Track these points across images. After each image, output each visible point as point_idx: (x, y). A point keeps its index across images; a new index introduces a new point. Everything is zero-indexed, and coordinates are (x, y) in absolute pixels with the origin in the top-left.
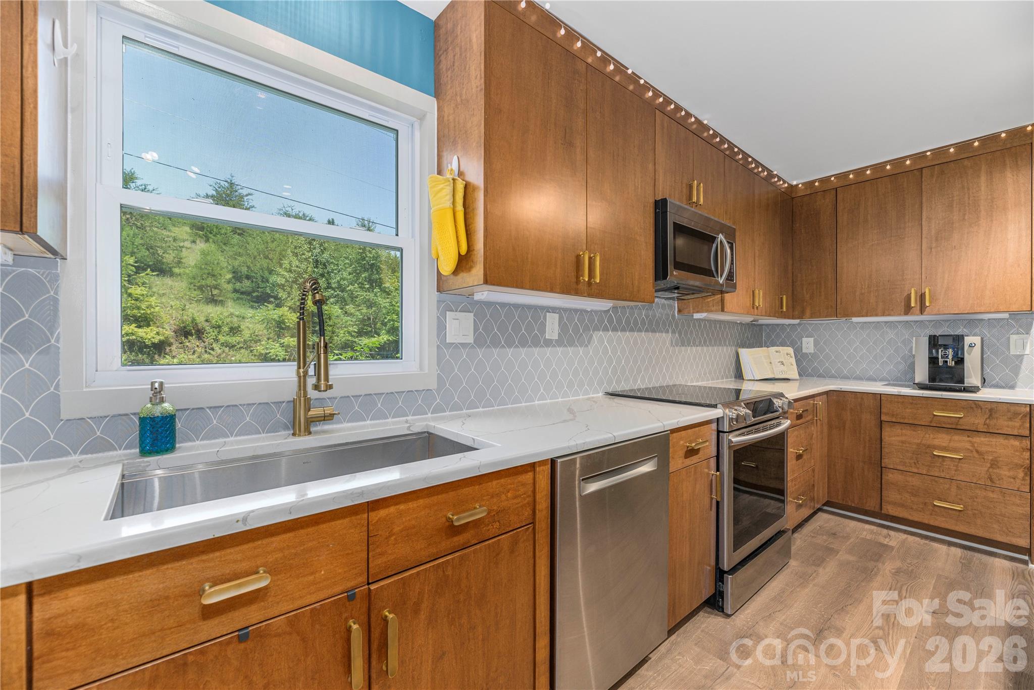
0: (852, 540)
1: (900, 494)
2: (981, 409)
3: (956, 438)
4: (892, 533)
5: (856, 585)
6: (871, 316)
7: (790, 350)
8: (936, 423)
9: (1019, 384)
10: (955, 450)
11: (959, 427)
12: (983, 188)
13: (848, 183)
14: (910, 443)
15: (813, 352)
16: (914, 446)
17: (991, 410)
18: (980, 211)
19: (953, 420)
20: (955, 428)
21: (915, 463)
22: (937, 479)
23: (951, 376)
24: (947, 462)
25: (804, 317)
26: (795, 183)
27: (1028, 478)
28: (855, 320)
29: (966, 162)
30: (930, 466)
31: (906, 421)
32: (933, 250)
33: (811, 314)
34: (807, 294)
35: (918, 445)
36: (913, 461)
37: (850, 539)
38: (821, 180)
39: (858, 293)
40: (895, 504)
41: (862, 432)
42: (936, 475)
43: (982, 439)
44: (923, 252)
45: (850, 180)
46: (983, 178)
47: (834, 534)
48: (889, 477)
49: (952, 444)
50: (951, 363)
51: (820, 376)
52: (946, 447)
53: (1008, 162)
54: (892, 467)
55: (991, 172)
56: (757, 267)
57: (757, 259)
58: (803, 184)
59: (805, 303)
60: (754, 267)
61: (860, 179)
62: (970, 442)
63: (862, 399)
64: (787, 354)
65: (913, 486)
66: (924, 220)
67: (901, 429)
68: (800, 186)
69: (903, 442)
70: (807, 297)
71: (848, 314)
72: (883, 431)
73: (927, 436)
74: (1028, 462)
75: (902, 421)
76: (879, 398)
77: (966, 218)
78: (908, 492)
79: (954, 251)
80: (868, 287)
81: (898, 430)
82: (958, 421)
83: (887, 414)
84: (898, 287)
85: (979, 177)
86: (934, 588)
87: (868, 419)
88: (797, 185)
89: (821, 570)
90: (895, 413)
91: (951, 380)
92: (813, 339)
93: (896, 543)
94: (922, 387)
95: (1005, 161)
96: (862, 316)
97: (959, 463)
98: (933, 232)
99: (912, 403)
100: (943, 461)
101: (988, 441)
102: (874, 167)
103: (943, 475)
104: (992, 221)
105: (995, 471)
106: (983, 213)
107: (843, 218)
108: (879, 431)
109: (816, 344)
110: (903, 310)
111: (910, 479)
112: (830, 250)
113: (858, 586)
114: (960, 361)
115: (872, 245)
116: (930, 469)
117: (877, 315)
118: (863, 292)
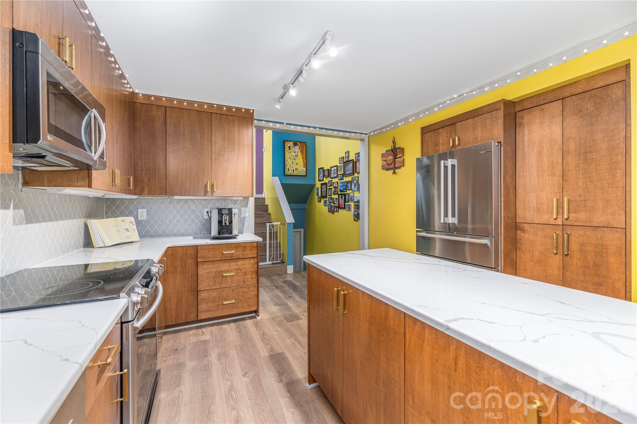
0: (188, 348)
1: (207, 304)
2: (241, 246)
3: (232, 264)
4: (204, 330)
5: (206, 384)
6: (187, 196)
7: (132, 219)
8: (224, 258)
9: (244, 231)
10: (231, 271)
11: (233, 258)
12: (236, 133)
13: (173, 106)
14: (211, 272)
15: (146, 219)
16: (214, 274)
17: (244, 247)
18: (235, 145)
19: (230, 255)
20: (232, 259)
21: (214, 283)
22: (224, 289)
23: (227, 230)
24: (228, 278)
25: (143, 194)
26: (137, 91)
27: (256, 277)
28: (176, 197)
29: (230, 118)
30: (221, 283)
31: (210, 260)
32: (217, 160)
33: (149, 192)
34: (146, 177)
35: (216, 272)
36: (213, 282)
37: (186, 348)
38: (156, 97)
39: (179, 180)
40: (204, 311)
41: (187, 272)
42: (224, 287)
43: (241, 262)
44: (213, 161)
45: (174, 104)
46: (236, 128)
47: (177, 350)
48: (202, 295)
49: (230, 268)
50: (228, 224)
51: (152, 236)
52: (227, 270)
53: (245, 123)
54: (203, 289)
55: (239, 126)
56: (115, 150)
57: (115, 142)
58: (143, 95)
59: (144, 184)
60: (113, 149)
61: (180, 106)
62: (237, 265)
63: (187, 250)
64: (131, 222)
65: (213, 297)
66: (213, 142)
67: (208, 265)
68: (141, 95)
69: (208, 273)
70: (146, 179)
71: (173, 194)
72: (198, 269)
73: (220, 266)
74: (256, 269)
75: (208, 260)
76: (196, 248)
77: (230, 147)
78: (211, 301)
79: (226, 163)
80: (185, 177)
81: (206, 266)
82: (233, 255)
83: (200, 257)
84: (201, 179)
85: (235, 127)
86: (238, 356)
87: (190, 262)
88: (138, 94)
89: (182, 388)
90: (204, 256)
91: (227, 233)
92: (146, 209)
93: (208, 336)
94: (215, 238)
95: (243, 123)
96: (182, 196)
97: (233, 277)
98: (217, 150)
99: (213, 249)
100: (226, 278)
101: (243, 263)
102: (190, 102)
103: (226, 286)
104: (239, 151)
105: (246, 277)
106: (236, 146)
107: (170, 129)
108: (196, 269)
109: (148, 214)
110: (203, 193)
111: (212, 293)
112: (162, 148)
113: (207, 384)
114: (231, 222)
115: (188, 151)
116: (221, 284)
117: (190, 195)
118: (182, 180)
